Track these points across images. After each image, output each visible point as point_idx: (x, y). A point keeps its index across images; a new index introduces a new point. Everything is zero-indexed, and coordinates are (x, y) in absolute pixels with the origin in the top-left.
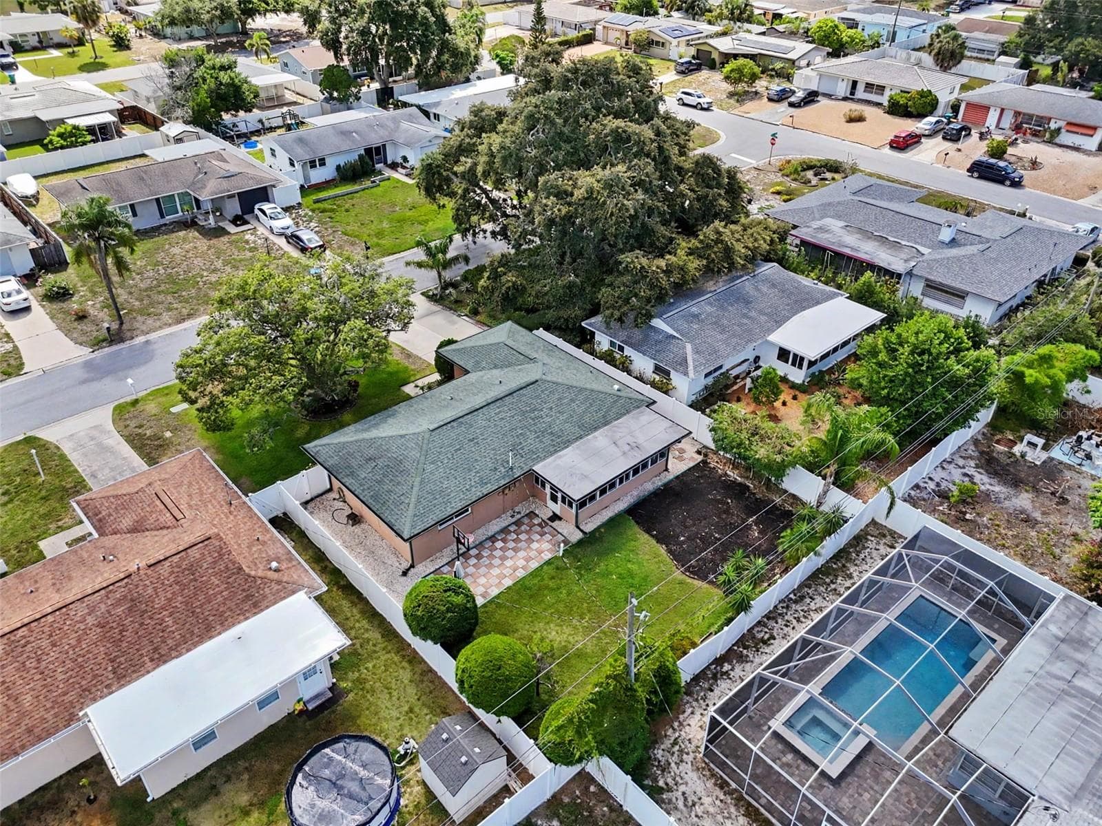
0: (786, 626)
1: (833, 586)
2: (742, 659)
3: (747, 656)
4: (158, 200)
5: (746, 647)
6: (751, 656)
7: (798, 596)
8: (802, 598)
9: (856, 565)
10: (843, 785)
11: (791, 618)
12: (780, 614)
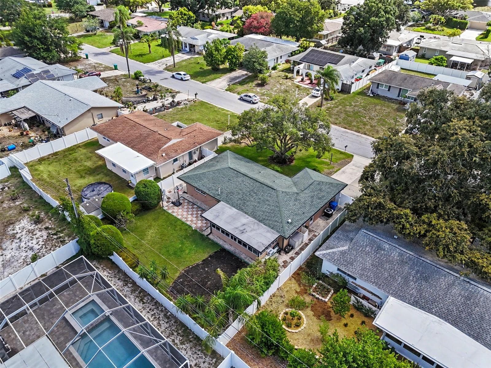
0: (150, 309)
1: (175, 334)
2: (133, 291)
3: (135, 293)
4: (400, 89)
5: (140, 293)
6: (135, 294)
7: (169, 317)
8: (168, 318)
9: (191, 348)
10: (63, 321)
11: (155, 312)
12: (158, 308)
